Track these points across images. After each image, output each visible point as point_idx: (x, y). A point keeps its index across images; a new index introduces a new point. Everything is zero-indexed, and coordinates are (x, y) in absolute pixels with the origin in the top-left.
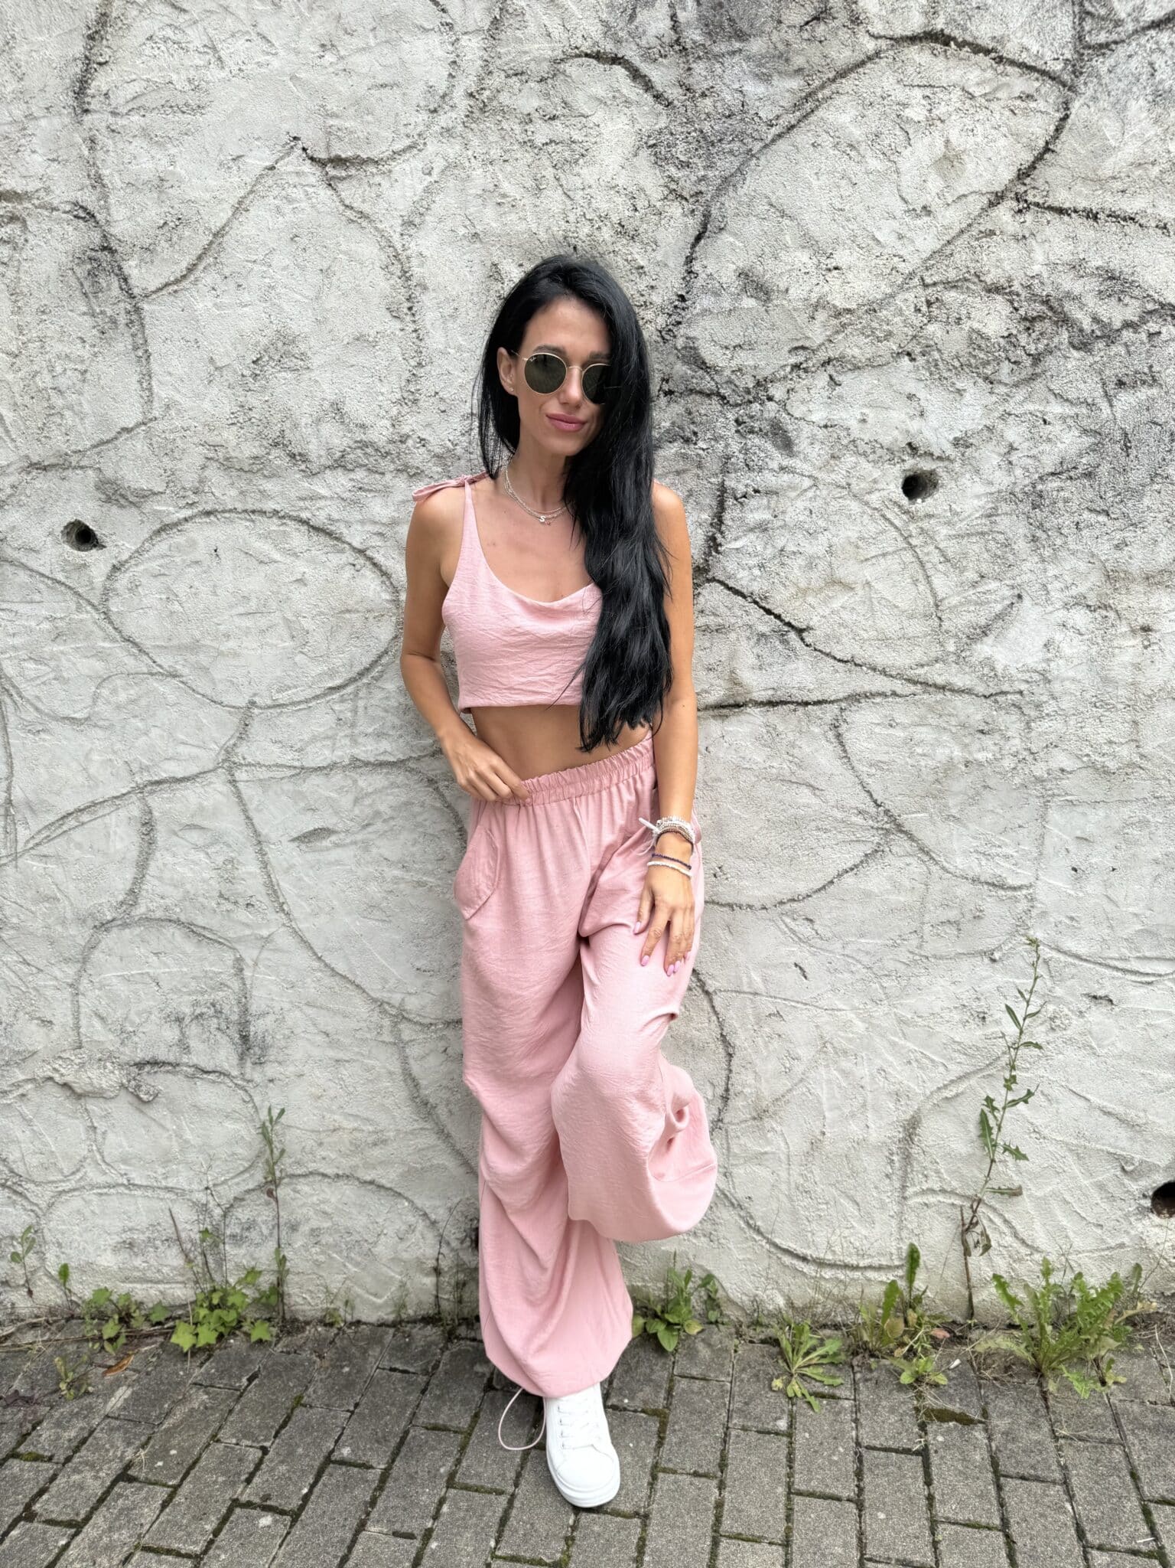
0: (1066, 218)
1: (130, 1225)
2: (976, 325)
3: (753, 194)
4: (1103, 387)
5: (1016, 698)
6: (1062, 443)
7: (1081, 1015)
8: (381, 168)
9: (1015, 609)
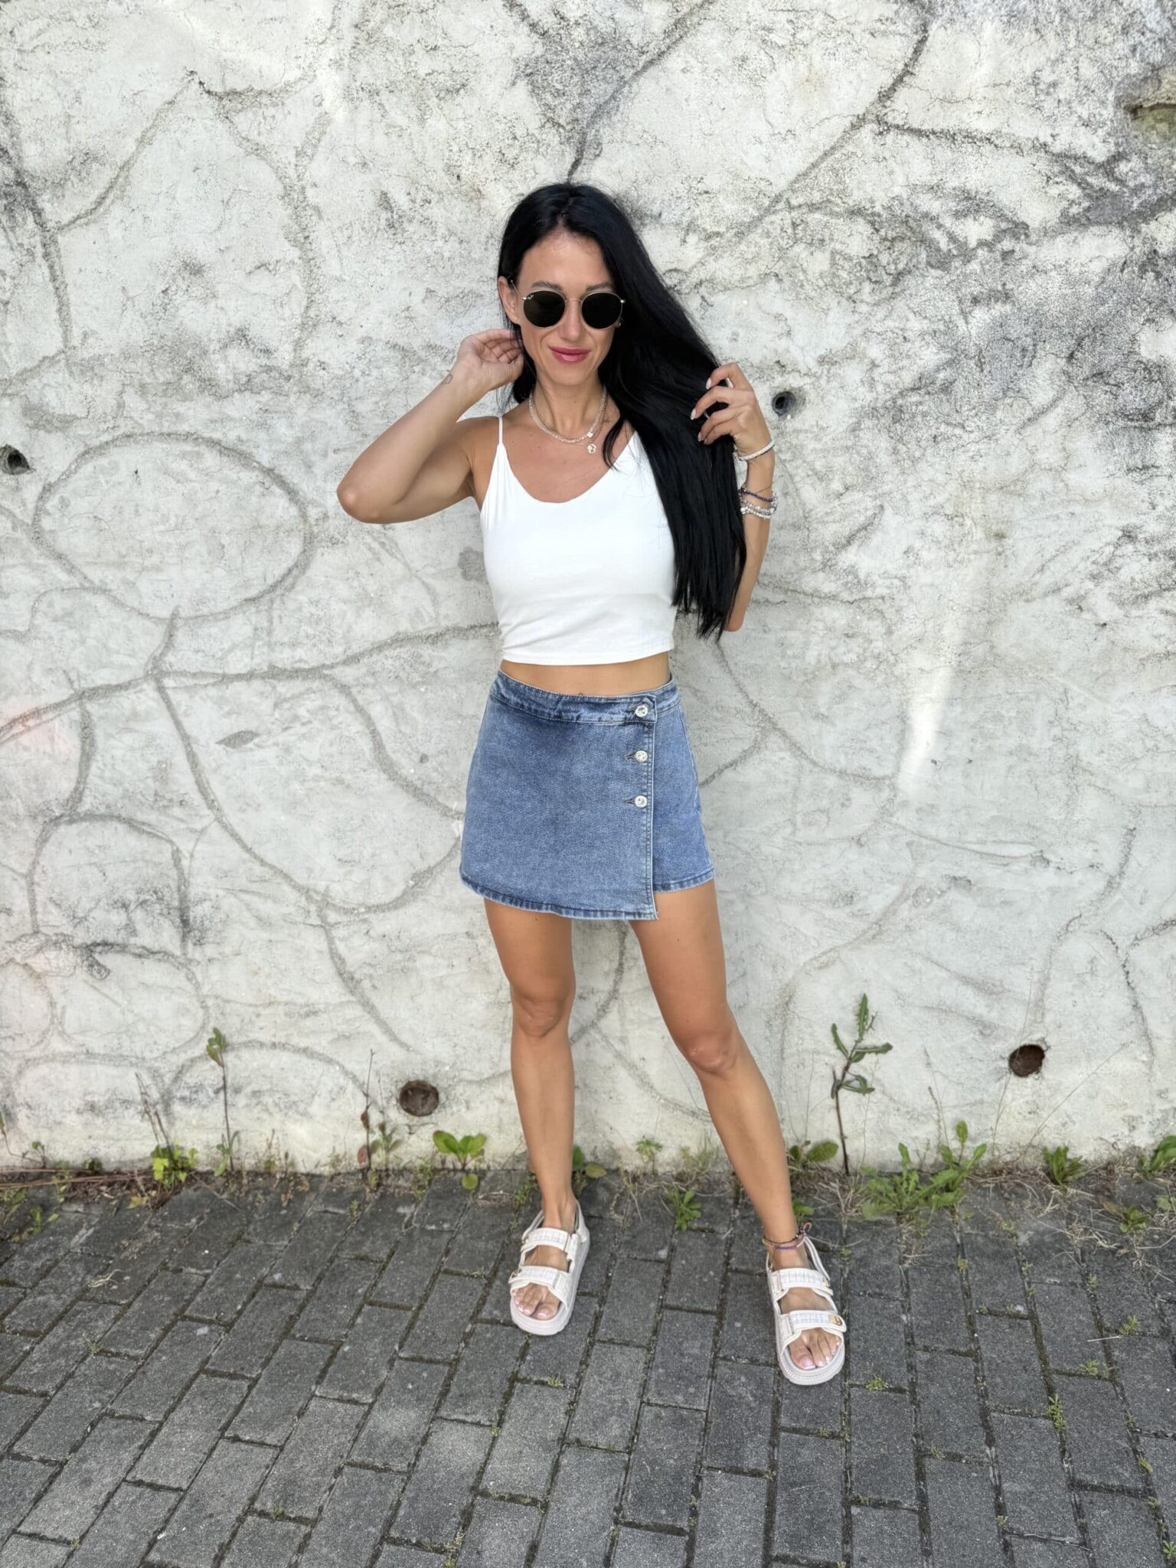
0: (924, 140)
1: (91, 1089)
2: (838, 247)
3: (626, 120)
4: (959, 305)
5: (878, 603)
6: (921, 359)
7: (942, 894)
8: (275, 100)
9: (877, 519)
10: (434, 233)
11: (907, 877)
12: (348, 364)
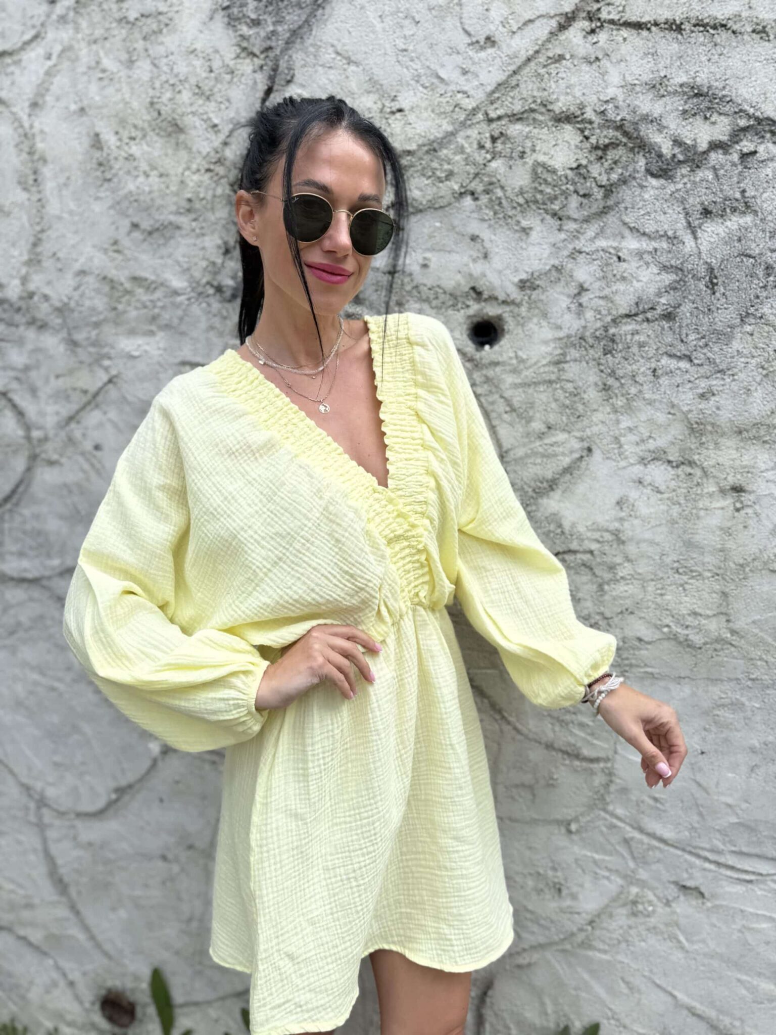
0: (645, 33)
2: (541, 158)
3: (319, 43)
4: (686, 218)
5: (586, 557)
6: (638, 281)
7: (668, 903)
8: (16, 58)
9: (584, 463)
10: (136, 168)
11: (625, 877)
12: (67, 296)
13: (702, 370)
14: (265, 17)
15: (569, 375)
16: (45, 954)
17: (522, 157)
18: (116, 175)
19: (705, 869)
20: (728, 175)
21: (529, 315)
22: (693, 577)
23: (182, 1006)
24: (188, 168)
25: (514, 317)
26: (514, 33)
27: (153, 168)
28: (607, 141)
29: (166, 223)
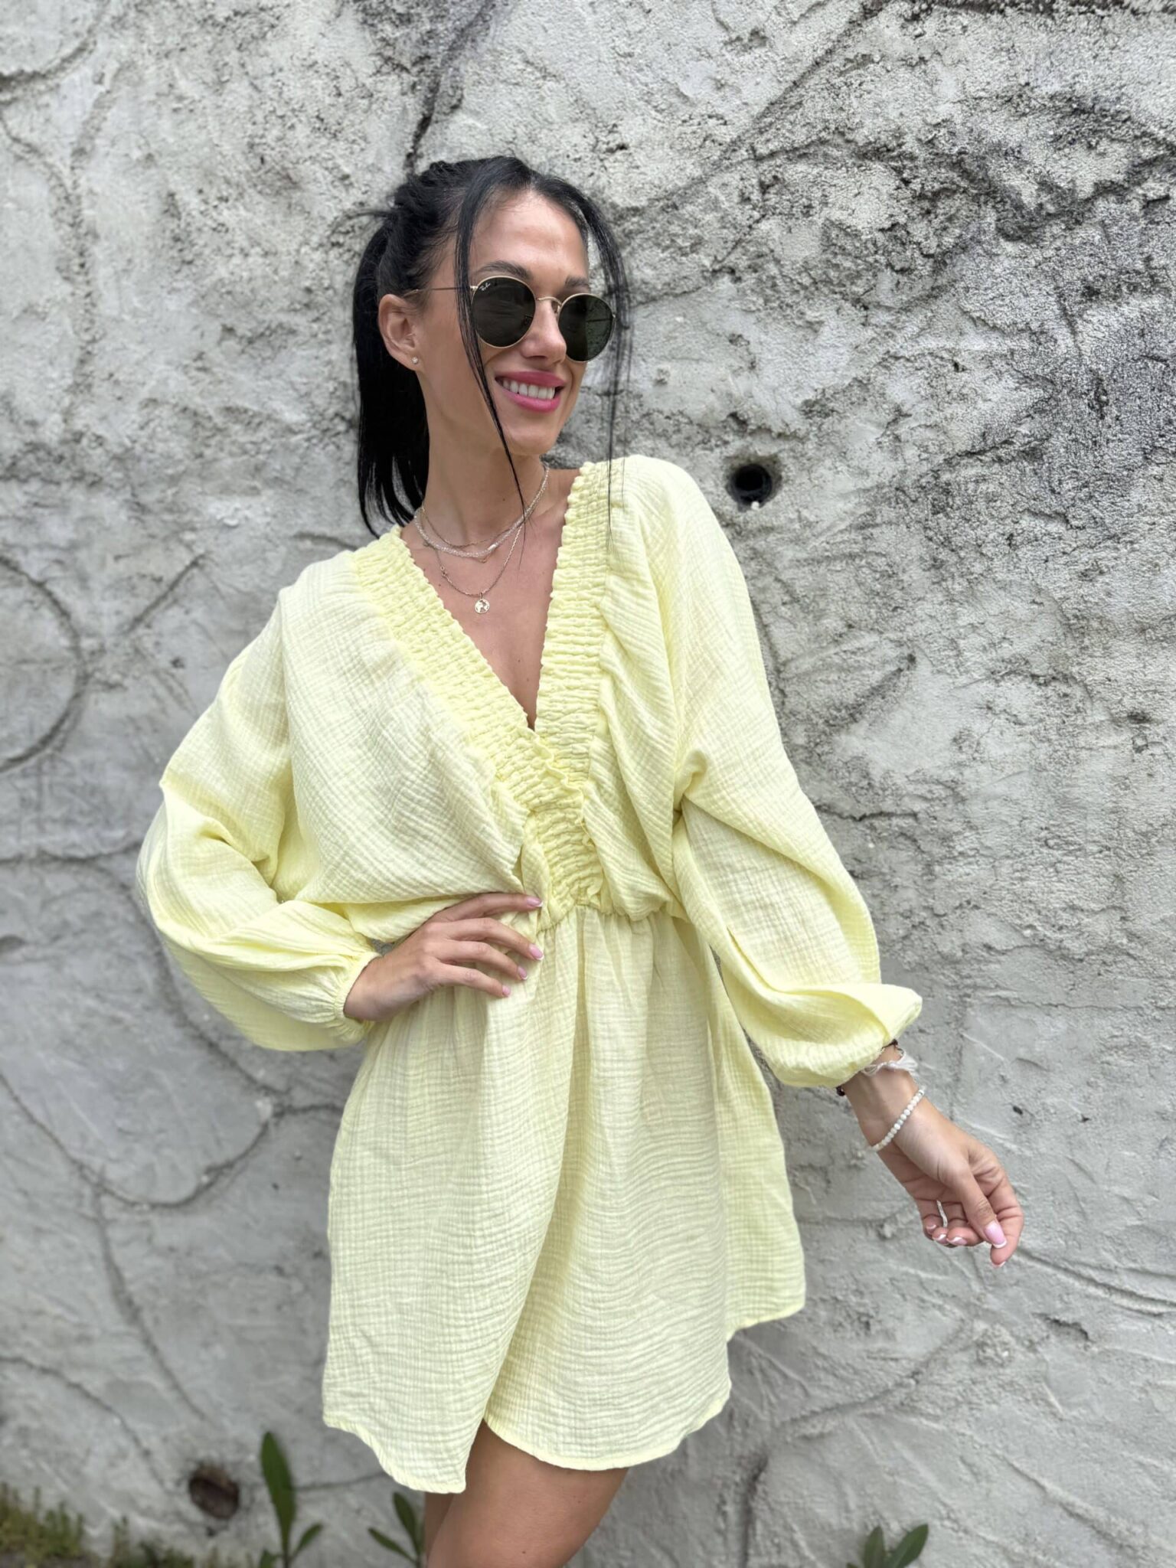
3: (499, 48)
4: (1058, 302)
5: (906, 823)
6: (985, 401)
7: (1032, 1347)
8: (50, 83)
9: (902, 679)
10: (229, 243)
11: (967, 1306)
12: (129, 437)
13: (1083, 536)
14: (419, 10)
15: (881, 546)
16: (108, 1409)
17: (807, 214)
18: (199, 255)
19: (1088, 1296)
20: (1125, 234)
21: (820, 454)
22: (1070, 852)
23: (308, 1488)
24: (307, 243)
25: (795, 458)
26: (794, 23)
27: (255, 243)
28: (937, 186)
29: (273, 326)
